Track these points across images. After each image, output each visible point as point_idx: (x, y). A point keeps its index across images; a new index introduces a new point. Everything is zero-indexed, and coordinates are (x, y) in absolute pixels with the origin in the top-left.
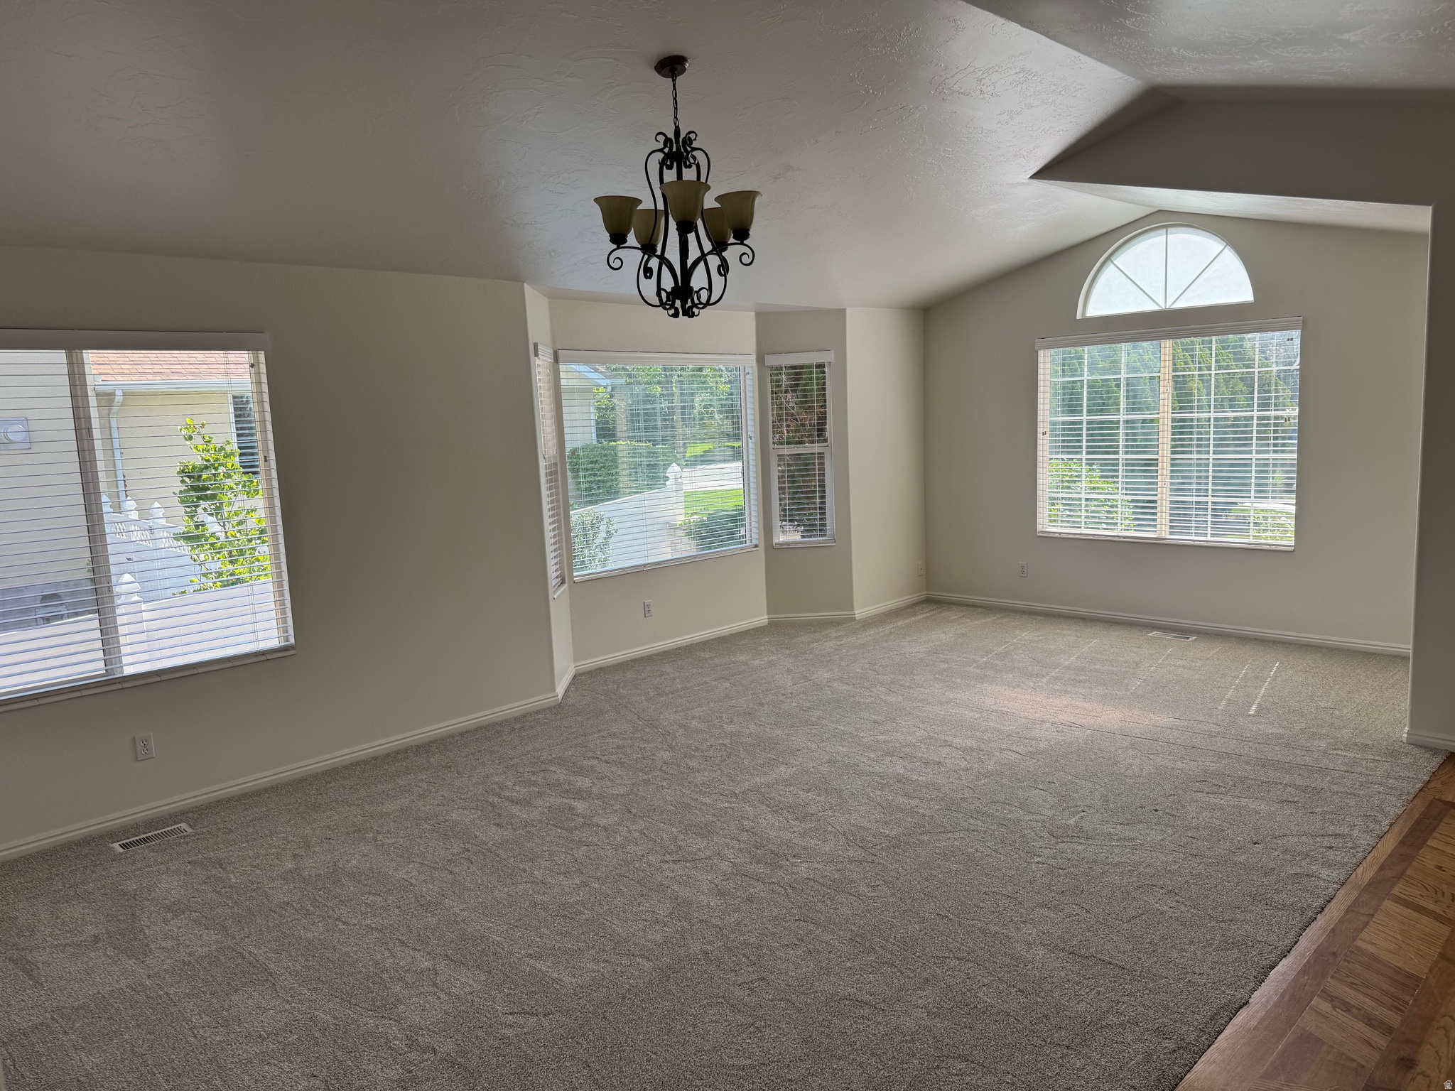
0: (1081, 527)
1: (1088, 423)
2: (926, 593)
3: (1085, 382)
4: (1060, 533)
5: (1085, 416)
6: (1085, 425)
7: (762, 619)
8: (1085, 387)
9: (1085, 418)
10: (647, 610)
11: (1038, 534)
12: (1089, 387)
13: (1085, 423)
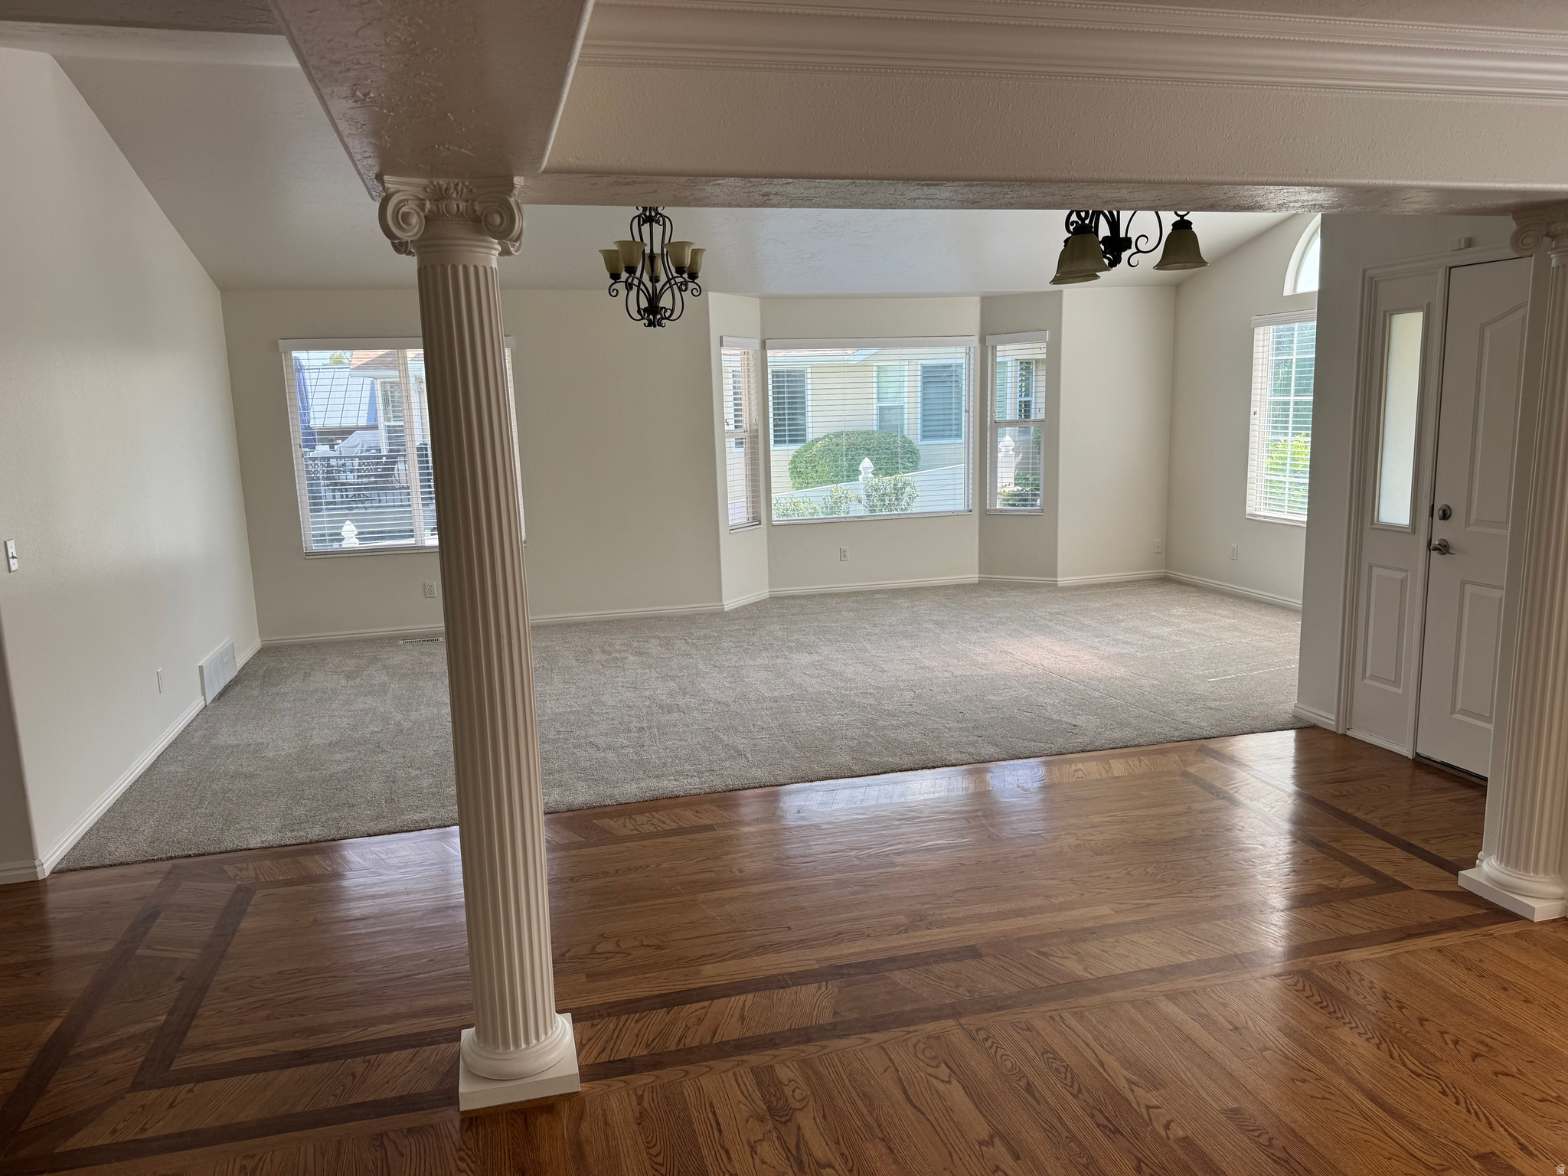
0: (1284, 512)
1: (1296, 403)
2: (1164, 570)
3: (1294, 361)
4: (1265, 517)
5: (1292, 396)
6: (1292, 406)
7: (973, 577)
8: (1294, 365)
9: (1292, 398)
10: (843, 554)
11: (1247, 517)
12: (1298, 366)
13: (1292, 404)
